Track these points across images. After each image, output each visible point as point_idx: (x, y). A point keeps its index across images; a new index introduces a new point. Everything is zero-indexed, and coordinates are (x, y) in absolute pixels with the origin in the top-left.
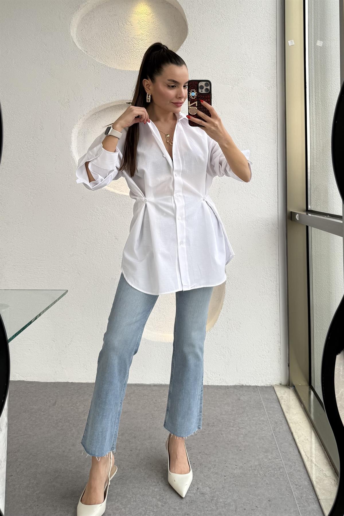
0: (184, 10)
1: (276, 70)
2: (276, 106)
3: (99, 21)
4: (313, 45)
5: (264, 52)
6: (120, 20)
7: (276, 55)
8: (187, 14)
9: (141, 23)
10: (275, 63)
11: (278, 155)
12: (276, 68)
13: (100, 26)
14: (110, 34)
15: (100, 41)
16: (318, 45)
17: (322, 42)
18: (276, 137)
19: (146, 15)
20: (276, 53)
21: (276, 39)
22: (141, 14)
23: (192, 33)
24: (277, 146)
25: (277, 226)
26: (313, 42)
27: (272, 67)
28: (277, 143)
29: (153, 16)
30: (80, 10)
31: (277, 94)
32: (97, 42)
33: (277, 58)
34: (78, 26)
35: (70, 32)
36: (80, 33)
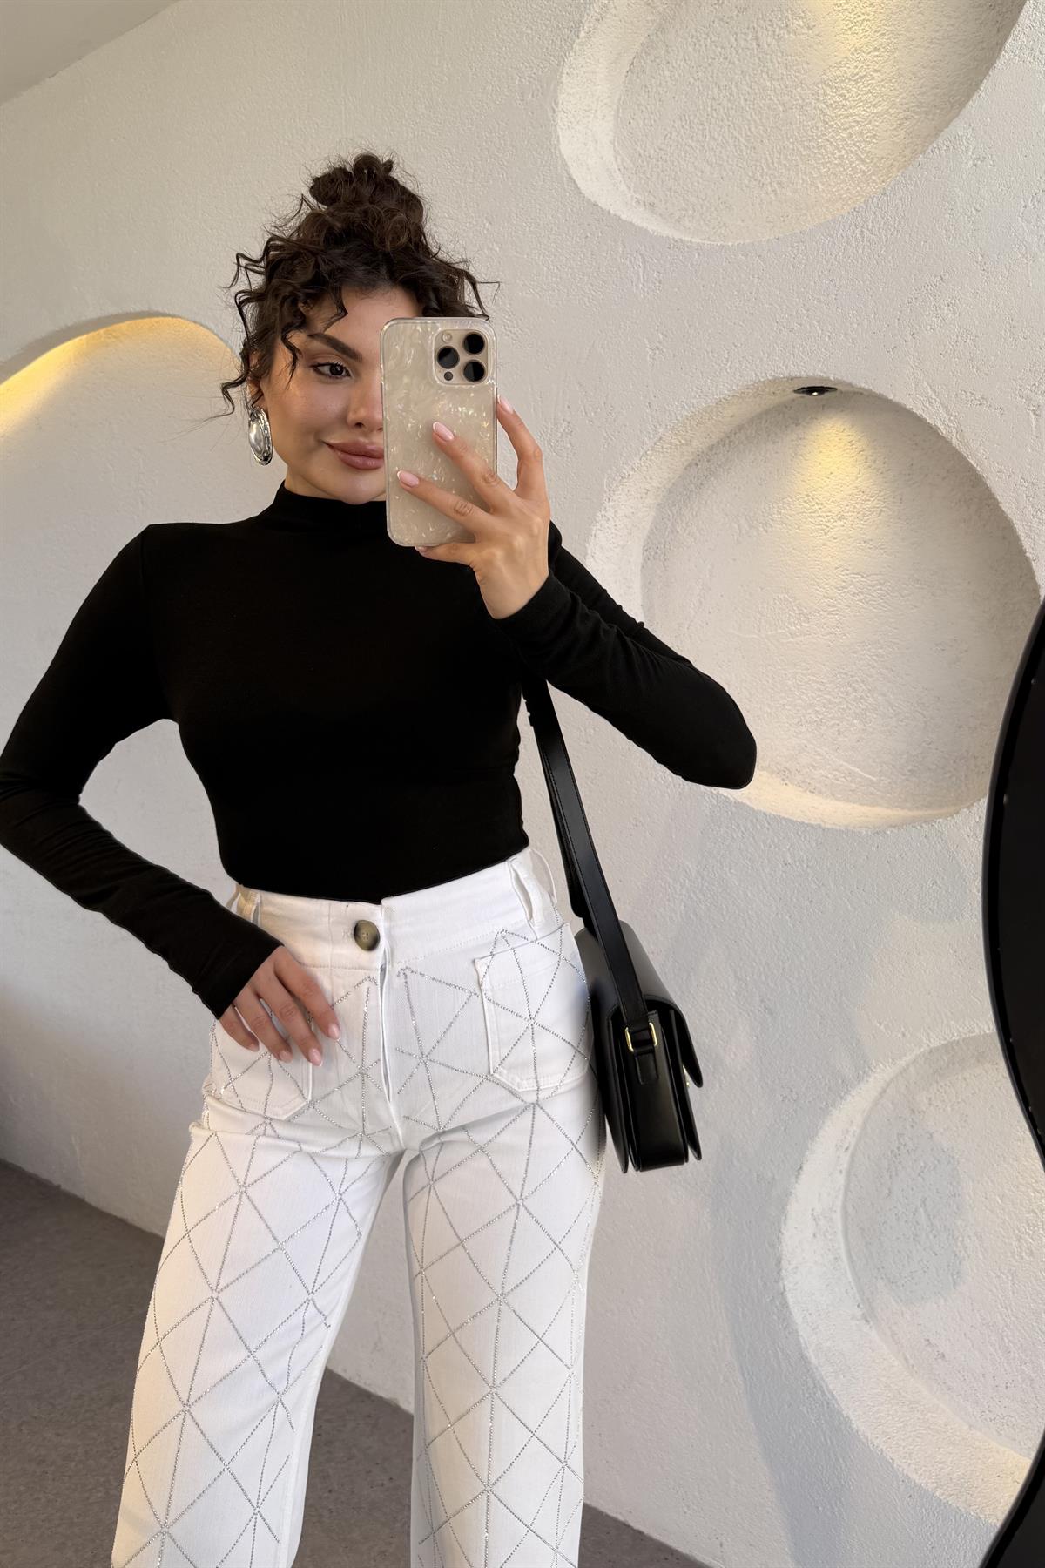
34: (618, 110)
35: (558, 141)
36: (625, 134)
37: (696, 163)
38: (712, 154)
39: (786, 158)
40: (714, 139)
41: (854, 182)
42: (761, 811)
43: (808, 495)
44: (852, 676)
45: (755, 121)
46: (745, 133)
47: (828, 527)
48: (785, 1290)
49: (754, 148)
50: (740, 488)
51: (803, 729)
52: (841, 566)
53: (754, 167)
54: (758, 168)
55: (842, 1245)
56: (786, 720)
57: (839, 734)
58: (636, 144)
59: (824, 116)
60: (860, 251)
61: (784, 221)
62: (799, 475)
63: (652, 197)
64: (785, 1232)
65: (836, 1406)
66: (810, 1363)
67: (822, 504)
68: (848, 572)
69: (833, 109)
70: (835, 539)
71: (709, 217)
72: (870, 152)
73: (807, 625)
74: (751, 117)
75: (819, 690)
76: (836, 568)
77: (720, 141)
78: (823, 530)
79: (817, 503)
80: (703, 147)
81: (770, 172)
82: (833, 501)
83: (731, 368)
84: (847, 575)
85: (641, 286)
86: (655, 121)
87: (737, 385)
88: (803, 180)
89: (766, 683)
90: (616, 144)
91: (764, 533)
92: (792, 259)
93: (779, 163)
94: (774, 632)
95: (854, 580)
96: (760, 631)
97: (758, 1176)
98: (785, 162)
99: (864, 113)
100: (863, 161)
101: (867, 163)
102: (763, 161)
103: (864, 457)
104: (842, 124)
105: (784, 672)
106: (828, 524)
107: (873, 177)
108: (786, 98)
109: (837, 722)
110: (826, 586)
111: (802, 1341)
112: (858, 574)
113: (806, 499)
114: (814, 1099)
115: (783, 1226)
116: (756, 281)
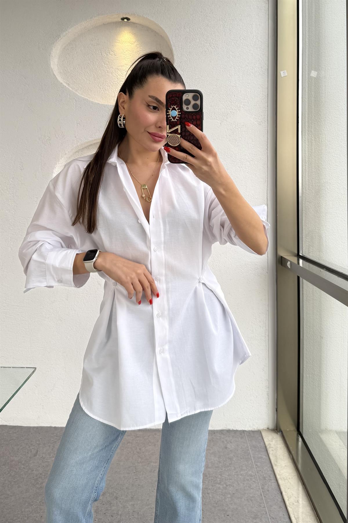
0: (170, 38)
1: (267, 104)
2: (267, 143)
3: (81, 51)
4: (307, 76)
5: (255, 84)
6: (103, 49)
7: (267, 87)
8: (173, 43)
9: (125, 53)
10: (267, 96)
11: (268, 195)
12: (267, 102)
13: (83, 57)
14: (93, 65)
15: (82, 72)
16: (312, 77)
17: (316, 73)
18: (266, 176)
19: (130, 44)
20: (267, 85)
21: (267, 69)
22: (125, 43)
23: (178, 64)
24: (267, 185)
25: (267, 270)
26: (307, 73)
27: (263, 101)
28: (267, 182)
29: (137, 45)
30: (60, 40)
31: (268, 130)
32: (80, 74)
33: (268, 90)
36: (61, 64)
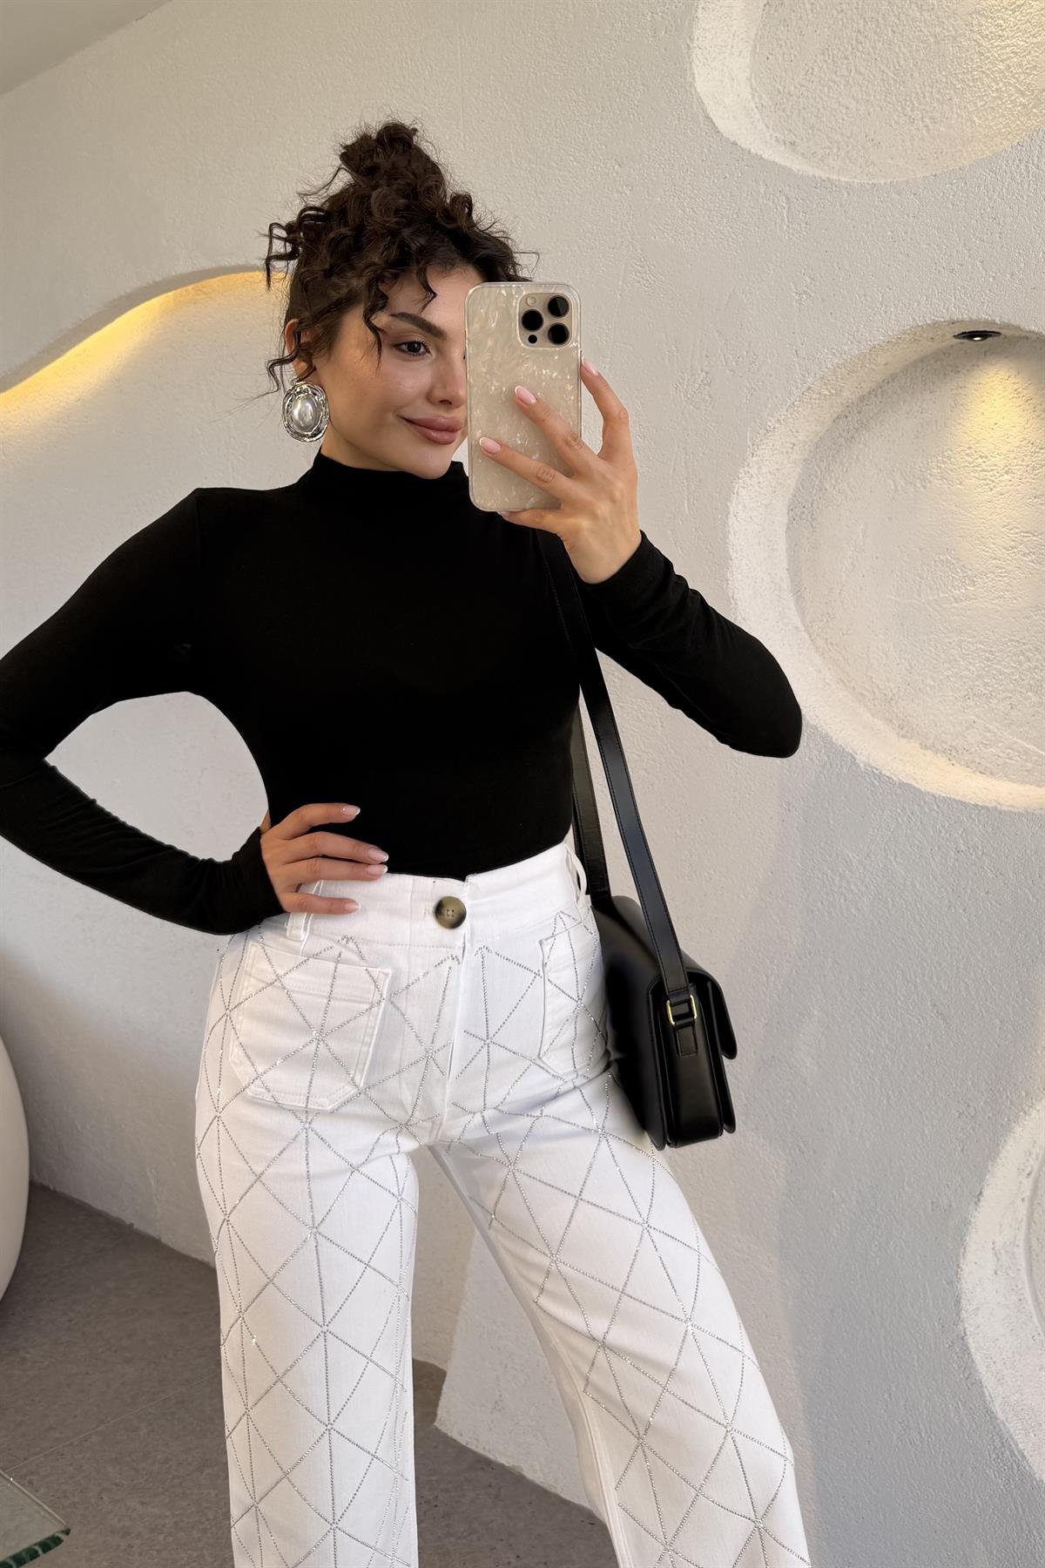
34: (755, 45)
35: (694, 78)
36: (763, 71)
37: (840, 99)
38: (857, 88)
39: (939, 92)
40: (860, 73)
41: (1014, 117)
42: (929, 793)
43: (970, 448)
44: (1024, 644)
45: (904, 54)
46: (894, 67)
47: (993, 482)
48: (966, 1335)
49: (904, 82)
50: (894, 441)
51: (971, 703)
52: (1009, 524)
53: (903, 103)
54: (908, 103)
55: (1027, 1286)
56: (951, 693)
57: (1012, 708)
58: (776, 81)
59: (979, 47)
60: (1026, 186)
61: (937, 158)
62: (958, 426)
63: (793, 137)
64: (963, 1267)
65: (1027, 1468)
66: (996, 1418)
67: (986, 458)
68: (1017, 530)
69: (989, 40)
70: (1002, 494)
71: (856, 155)
72: (1029, 84)
73: (972, 588)
74: (900, 50)
75: (988, 660)
76: (1004, 526)
77: (866, 76)
78: (988, 484)
79: (981, 457)
80: (848, 82)
81: (922, 107)
82: (998, 454)
83: (886, 312)
84: (1017, 533)
85: (785, 227)
86: (795, 56)
87: (893, 331)
88: (957, 113)
89: (928, 652)
90: (753, 81)
91: (922, 489)
92: (951, 197)
93: (932, 97)
94: (935, 597)
95: (1025, 540)
96: (920, 596)
97: (933, 1203)
98: (938, 96)
99: (1022, 43)
100: (1023, 94)
101: (1027, 96)
102: (914, 95)
103: (1032, 406)
104: (999, 55)
105: (947, 640)
106: (993, 479)
107: (1034, 110)
108: (938, 30)
109: (1010, 695)
110: (993, 546)
111: (987, 1393)
112: (1026, 532)
113: (968, 452)
114: (993, 1115)
115: (962, 1261)
116: (911, 220)
